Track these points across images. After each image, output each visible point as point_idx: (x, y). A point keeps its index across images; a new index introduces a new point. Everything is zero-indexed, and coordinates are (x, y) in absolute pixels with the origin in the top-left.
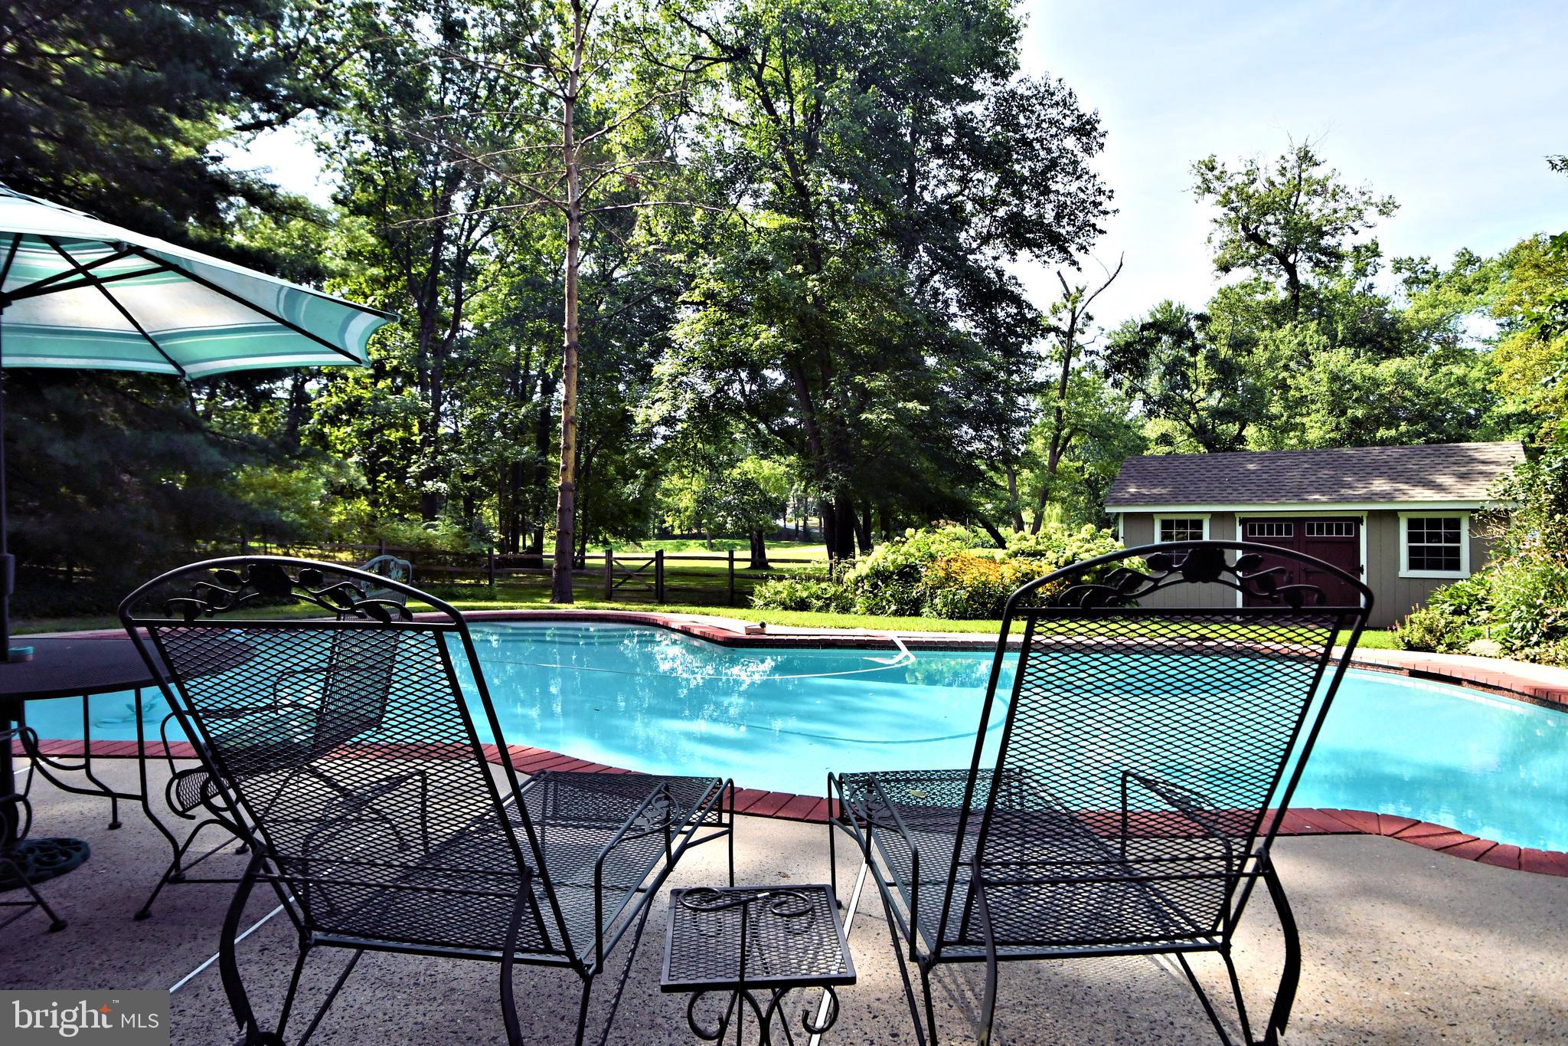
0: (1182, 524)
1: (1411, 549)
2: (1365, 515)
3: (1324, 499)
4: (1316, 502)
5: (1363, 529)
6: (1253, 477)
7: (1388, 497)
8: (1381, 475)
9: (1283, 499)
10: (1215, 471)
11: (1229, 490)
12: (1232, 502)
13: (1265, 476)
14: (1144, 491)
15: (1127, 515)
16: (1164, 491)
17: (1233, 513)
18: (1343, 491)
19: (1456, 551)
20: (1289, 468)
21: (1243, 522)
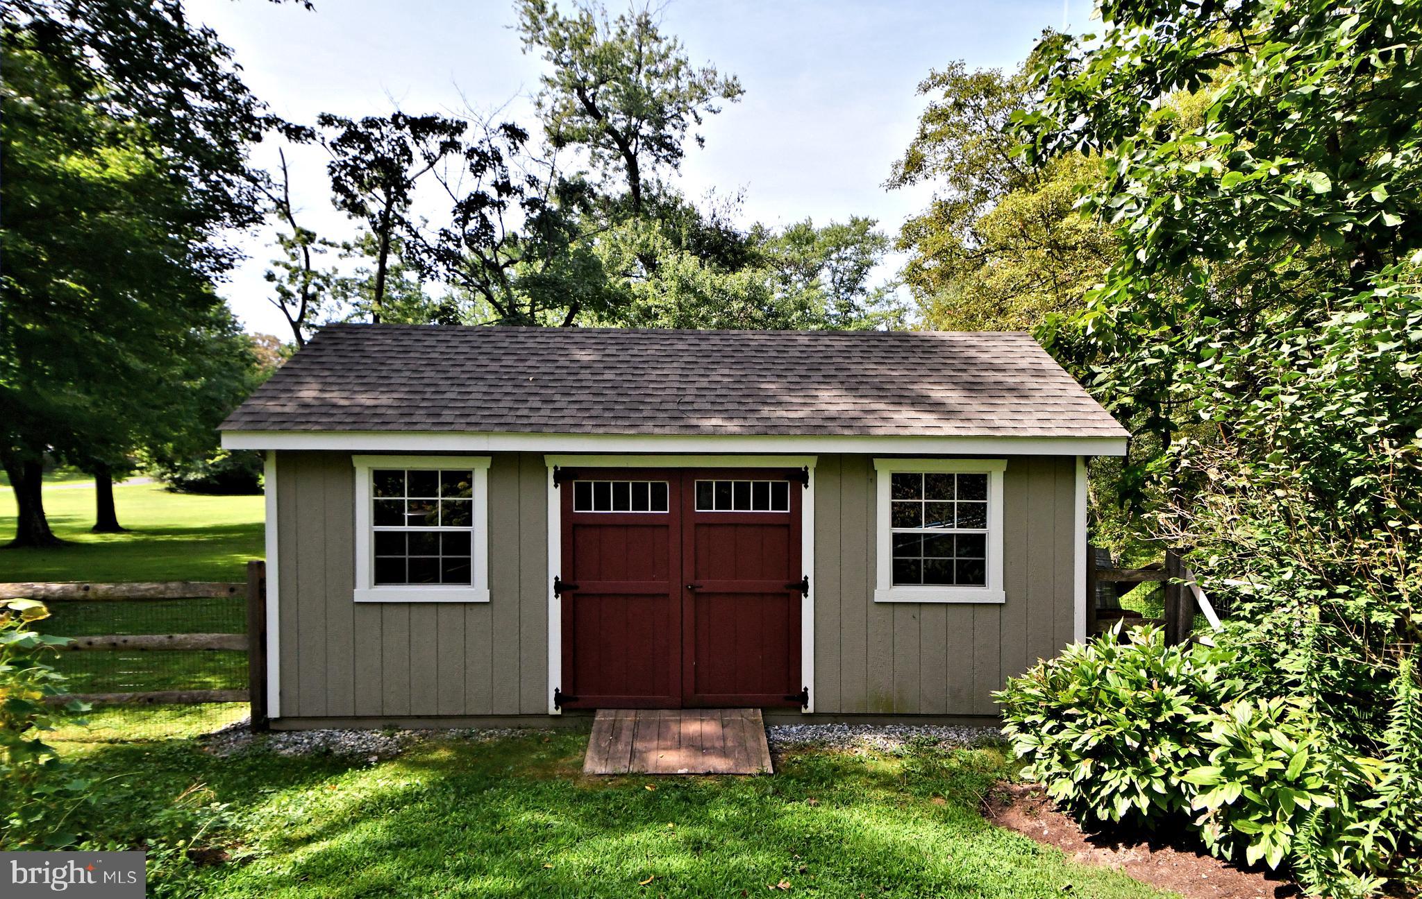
0: (423, 482)
1: (897, 538)
2: (811, 464)
3: (733, 426)
4: (714, 434)
5: (808, 495)
6: (585, 375)
7: (853, 426)
8: (827, 380)
9: (648, 427)
10: (508, 360)
11: (535, 402)
12: (537, 430)
13: (609, 375)
14: (335, 396)
15: (287, 459)
16: (385, 399)
17: (539, 457)
18: (766, 411)
19: (977, 545)
20: (656, 363)
21: (563, 476)
